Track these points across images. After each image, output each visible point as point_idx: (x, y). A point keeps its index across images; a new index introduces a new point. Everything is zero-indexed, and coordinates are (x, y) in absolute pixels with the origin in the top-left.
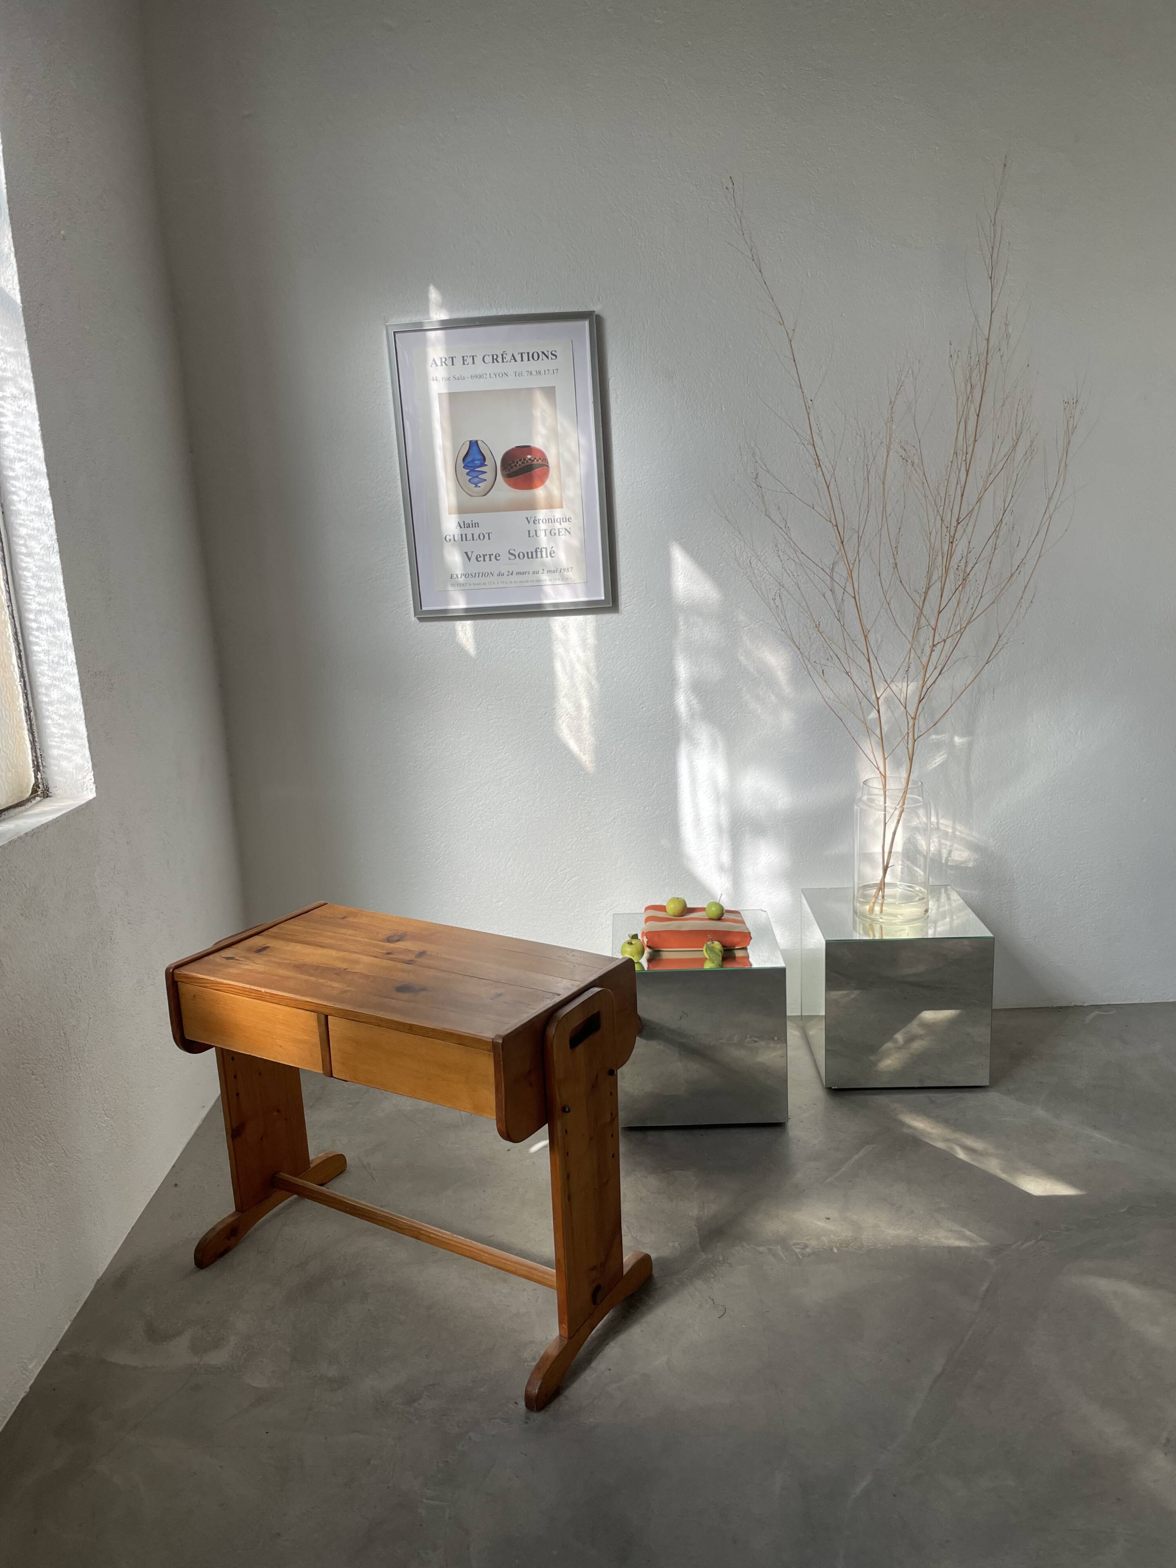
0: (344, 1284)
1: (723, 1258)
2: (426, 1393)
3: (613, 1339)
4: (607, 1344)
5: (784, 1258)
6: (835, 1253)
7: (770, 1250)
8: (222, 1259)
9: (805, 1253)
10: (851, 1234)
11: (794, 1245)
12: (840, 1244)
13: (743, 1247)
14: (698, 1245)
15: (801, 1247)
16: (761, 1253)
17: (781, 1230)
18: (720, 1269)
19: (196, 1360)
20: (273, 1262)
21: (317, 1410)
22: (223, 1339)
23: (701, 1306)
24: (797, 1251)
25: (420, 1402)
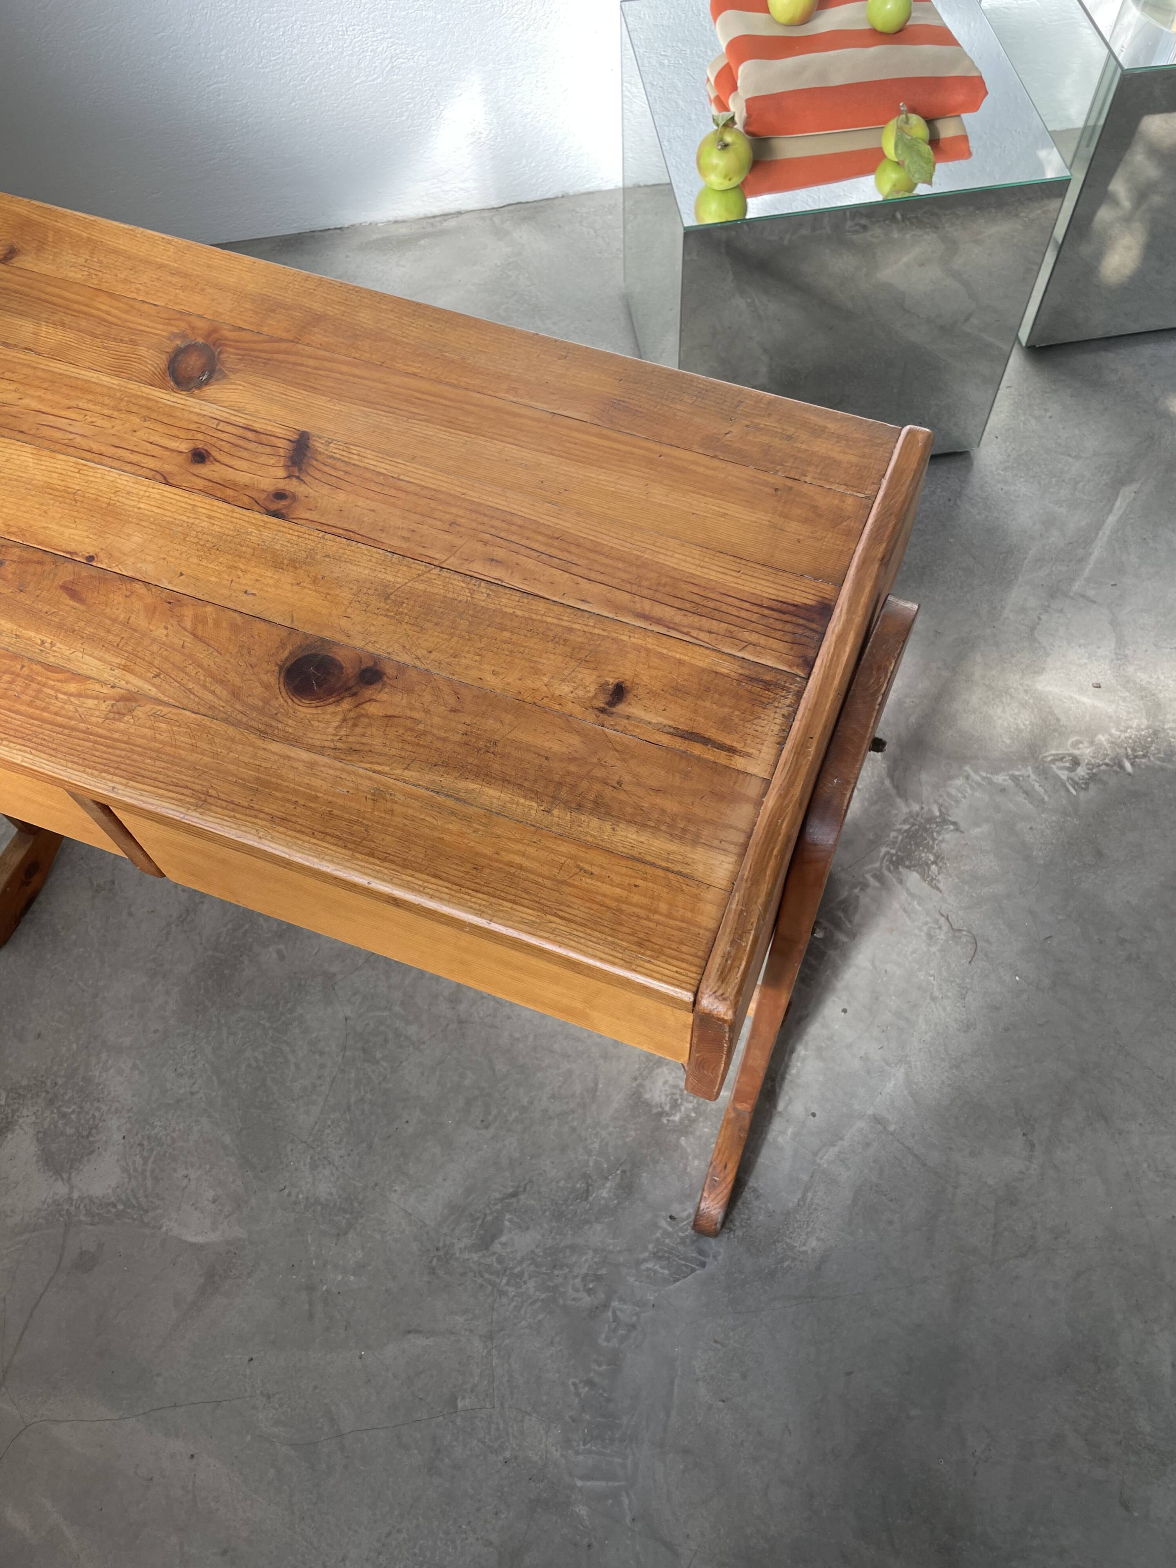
0: (282, 957)
1: (940, 811)
2: (508, 1216)
3: (799, 1037)
4: (792, 1051)
5: (1046, 799)
6: (1129, 774)
7: (1014, 778)
8: (28, 916)
9: (1076, 779)
10: (1145, 722)
11: (1053, 761)
12: (1133, 750)
13: (967, 778)
14: (887, 782)
15: (1067, 765)
16: (1003, 790)
17: (1023, 727)
18: (940, 838)
19: (61, 1189)
20: (130, 914)
21: (325, 1288)
22: (96, 1127)
23: (930, 936)
24: (1064, 775)
25: (503, 1239)
